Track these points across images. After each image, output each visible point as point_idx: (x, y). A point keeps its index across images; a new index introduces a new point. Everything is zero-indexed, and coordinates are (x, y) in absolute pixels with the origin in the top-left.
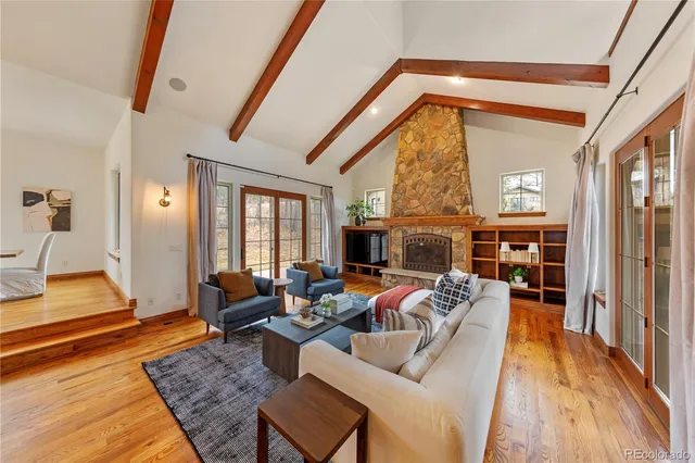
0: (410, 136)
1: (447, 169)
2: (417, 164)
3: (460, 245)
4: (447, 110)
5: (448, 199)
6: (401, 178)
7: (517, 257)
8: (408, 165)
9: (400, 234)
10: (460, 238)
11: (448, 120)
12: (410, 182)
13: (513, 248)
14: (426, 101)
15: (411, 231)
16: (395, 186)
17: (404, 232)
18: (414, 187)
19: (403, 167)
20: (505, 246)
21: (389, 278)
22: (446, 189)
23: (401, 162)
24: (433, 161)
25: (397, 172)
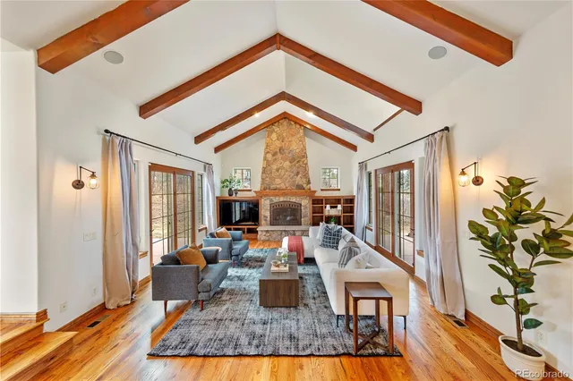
0: (274, 136)
1: (298, 162)
2: (279, 156)
3: (306, 207)
4: (298, 126)
5: (299, 180)
6: (268, 163)
7: (333, 212)
8: (273, 155)
9: (268, 202)
10: (306, 203)
11: (299, 132)
12: (275, 167)
13: (331, 207)
14: (285, 116)
15: (276, 200)
16: (264, 169)
17: (271, 200)
18: (277, 170)
19: (269, 156)
20: (328, 206)
21: (264, 233)
22: (298, 174)
23: (268, 152)
24: (290, 155)
25: (265, 159)
